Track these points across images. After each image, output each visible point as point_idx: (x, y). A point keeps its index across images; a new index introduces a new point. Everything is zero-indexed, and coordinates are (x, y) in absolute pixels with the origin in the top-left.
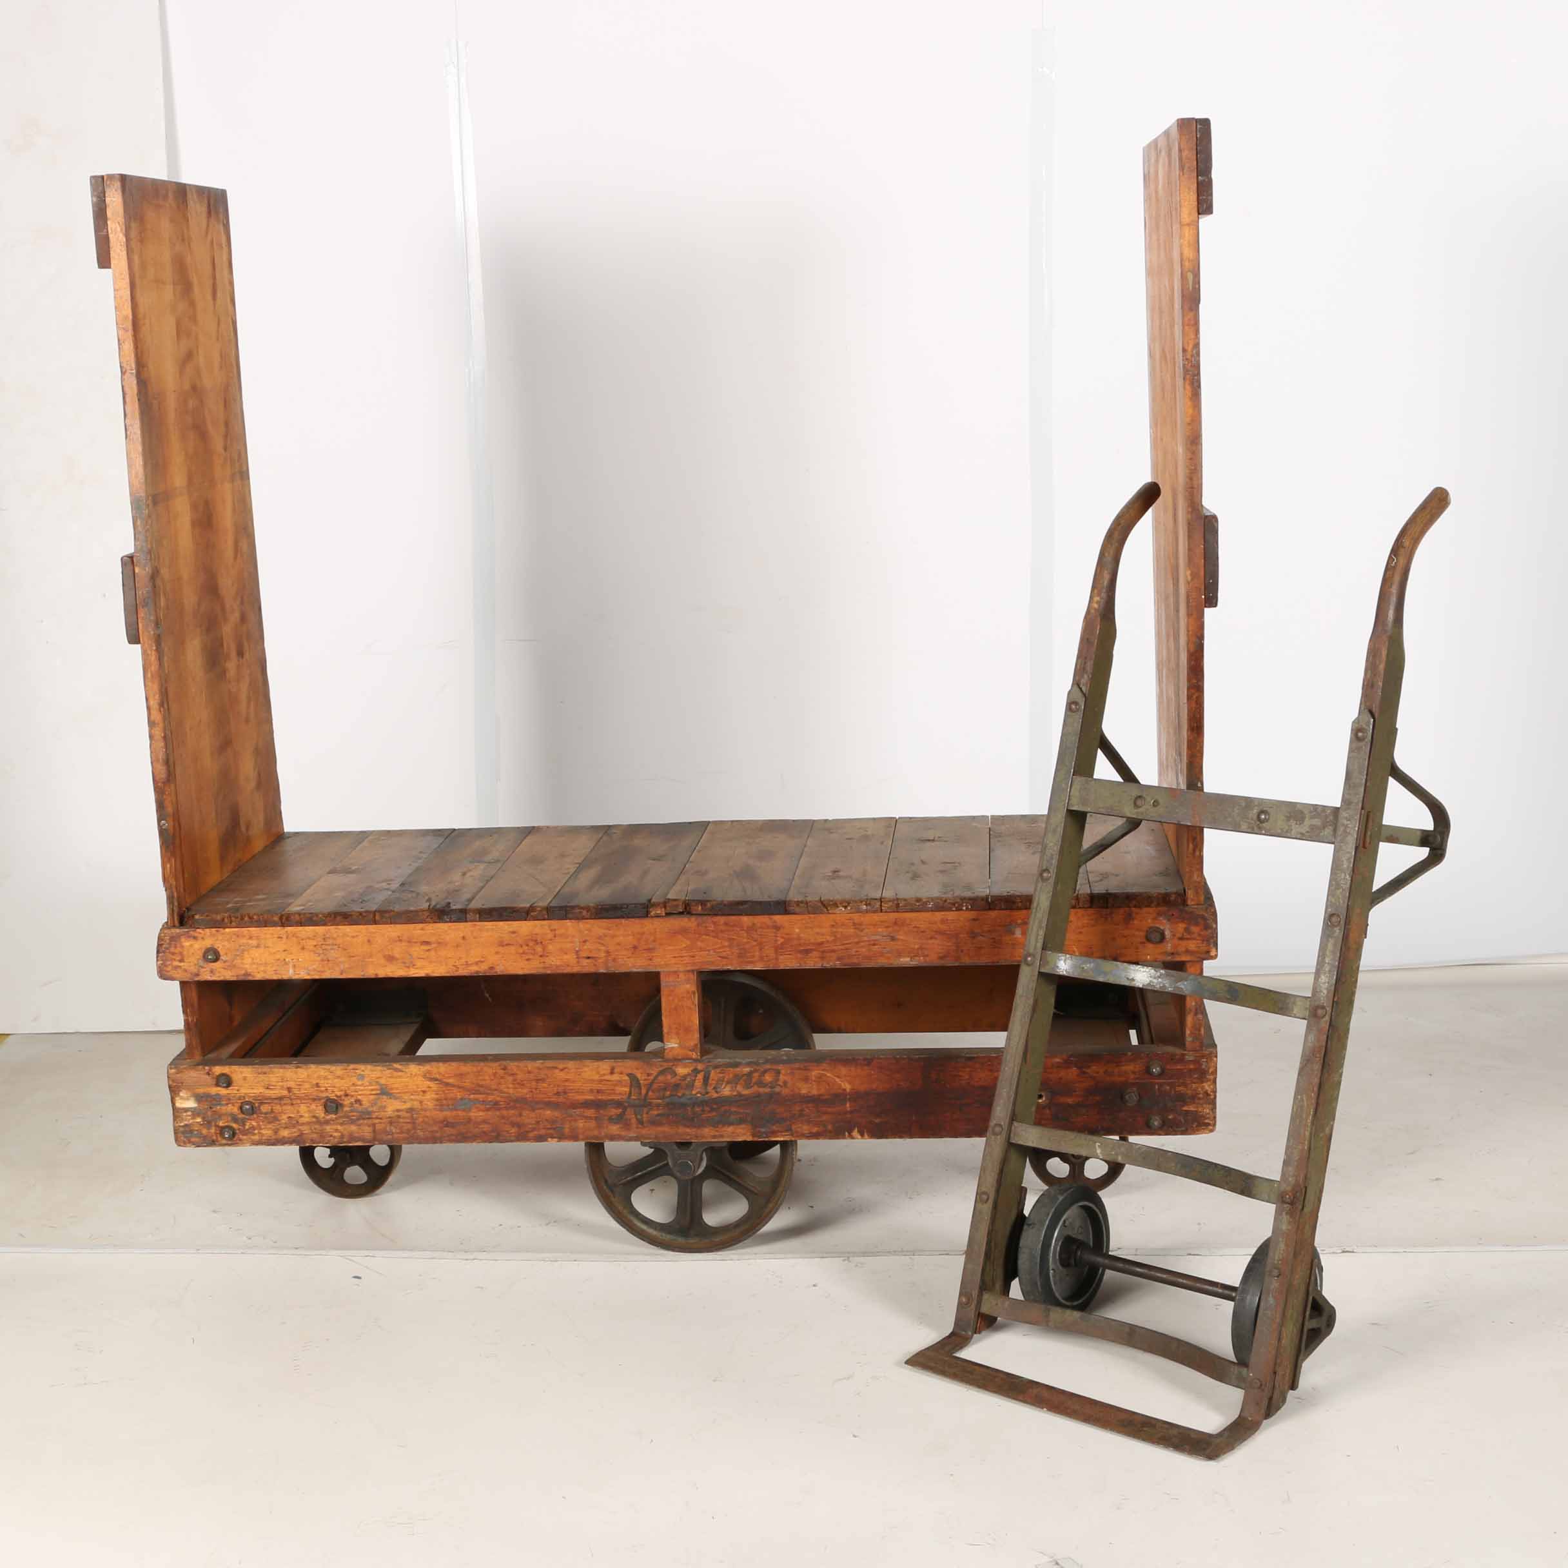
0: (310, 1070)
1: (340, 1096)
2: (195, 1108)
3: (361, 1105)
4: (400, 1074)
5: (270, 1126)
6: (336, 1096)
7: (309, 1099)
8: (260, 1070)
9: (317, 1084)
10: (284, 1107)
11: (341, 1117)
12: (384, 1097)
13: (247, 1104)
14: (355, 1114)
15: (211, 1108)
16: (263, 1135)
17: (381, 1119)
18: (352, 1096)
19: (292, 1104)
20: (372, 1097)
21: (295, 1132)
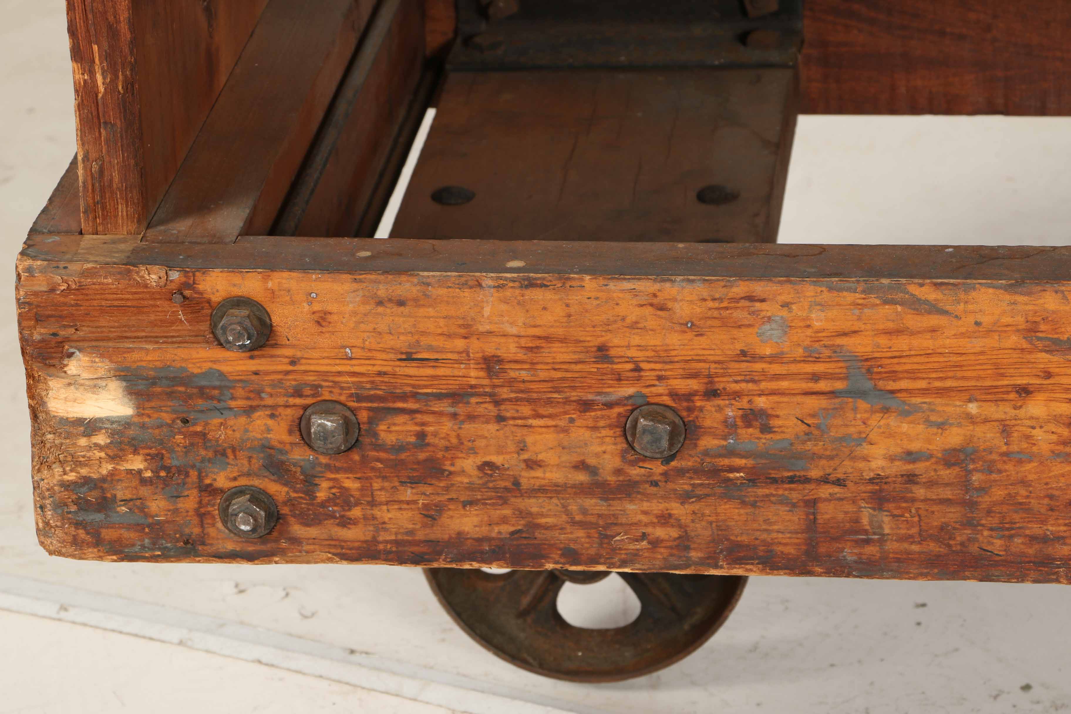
0: (575, 298)
1: (689, 396)
2: (126, 423)
3: (766, 429)
4: (934, 320)
5: (408, 494)
6: (673, 395)
7: (567, 401)
8: (382, 292)
9: (602, 349)
10: (469, 428)
11: (681, 472)
12: (863, 405)
13: (327, 413)
14: (741, 462)
15: (185, 421)
16: (382, 526)
17: (839, 483)
18: (737, 395)
19: (500, 419)
20: (812, 403)
21: (504, 520)
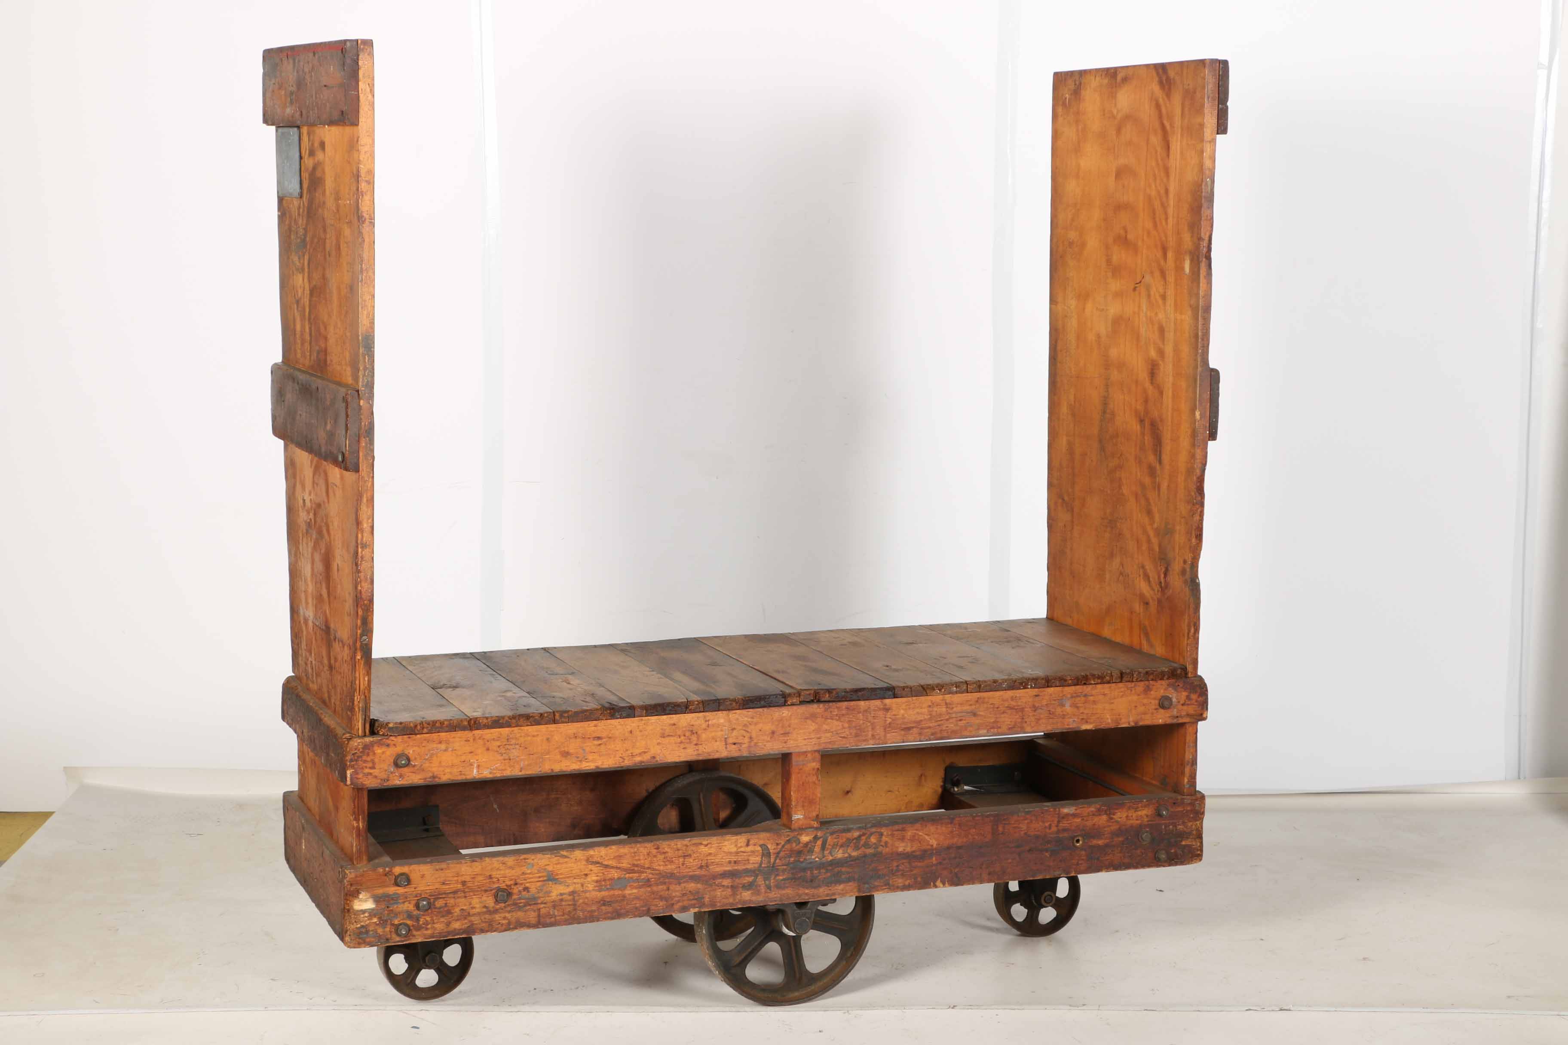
0: (483, 864)
1: (510, 886)
2: (373, 909)
3: (528, 892)
4: (566, 860)
5: (442, 920)
6: (507, 886)
7: (481, 890)
8: (437, 867)
9: (490, 876)
10: (458, 900)
11: (509, 905)
12: (550, 883)
13: (423, 901)
14: (522, 901)
15: (388, 907)
16: (435, 929)
17: (545, 903)
18: (522, 884)
19: (465, 897)
20: (539, 884)
21: (466, 923)
